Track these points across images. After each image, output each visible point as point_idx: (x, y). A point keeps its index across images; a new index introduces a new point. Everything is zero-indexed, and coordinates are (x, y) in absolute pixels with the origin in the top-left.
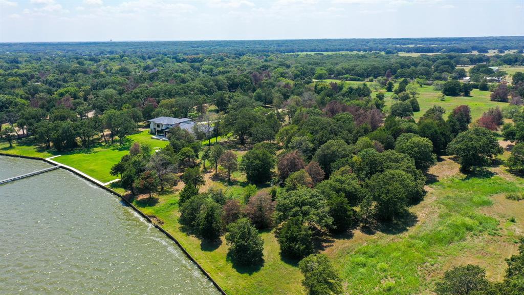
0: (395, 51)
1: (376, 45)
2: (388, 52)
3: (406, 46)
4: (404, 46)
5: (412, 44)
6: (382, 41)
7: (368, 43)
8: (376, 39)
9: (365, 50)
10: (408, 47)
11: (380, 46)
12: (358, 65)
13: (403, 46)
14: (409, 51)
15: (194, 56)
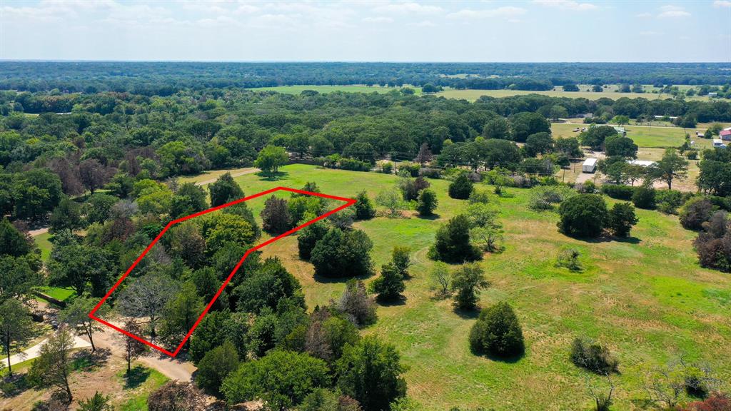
0: (438, 87)
1: (411, 74)
2: (428, 89)
3: (455, 76)
4: (452, 77)
5: (462, 72)
6: (419, 68)
7: (398, 71)
8: (411, 64)
9: (391, 84)
10: (458, 80)
11: (416, 76)
12: (363, 129)
13: (449, 76)
14: (460, 86)
15: (57, 97)
